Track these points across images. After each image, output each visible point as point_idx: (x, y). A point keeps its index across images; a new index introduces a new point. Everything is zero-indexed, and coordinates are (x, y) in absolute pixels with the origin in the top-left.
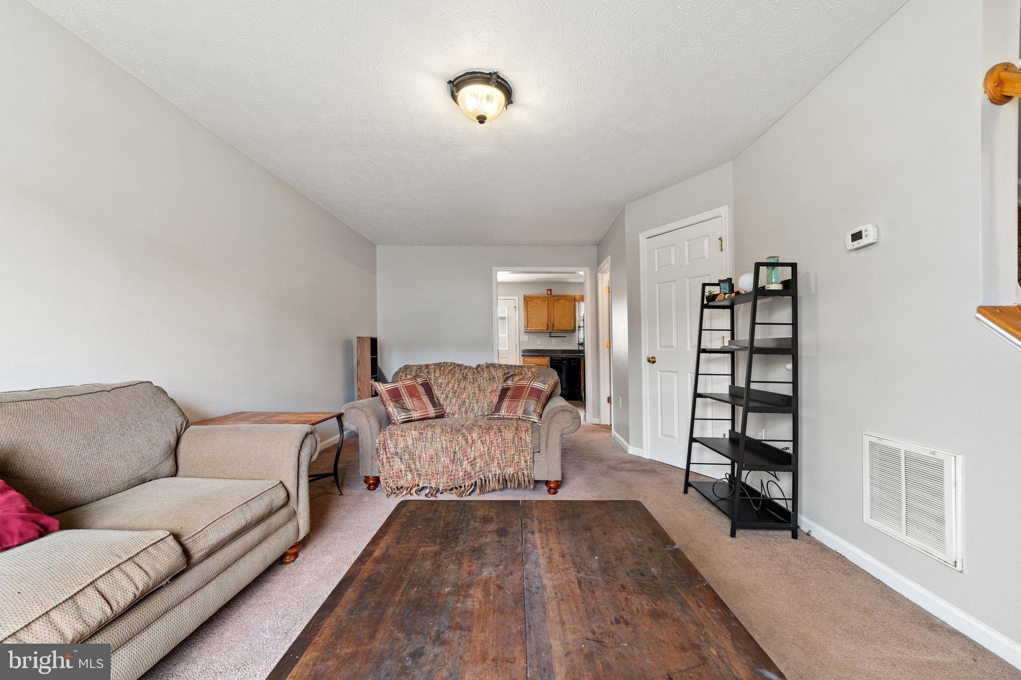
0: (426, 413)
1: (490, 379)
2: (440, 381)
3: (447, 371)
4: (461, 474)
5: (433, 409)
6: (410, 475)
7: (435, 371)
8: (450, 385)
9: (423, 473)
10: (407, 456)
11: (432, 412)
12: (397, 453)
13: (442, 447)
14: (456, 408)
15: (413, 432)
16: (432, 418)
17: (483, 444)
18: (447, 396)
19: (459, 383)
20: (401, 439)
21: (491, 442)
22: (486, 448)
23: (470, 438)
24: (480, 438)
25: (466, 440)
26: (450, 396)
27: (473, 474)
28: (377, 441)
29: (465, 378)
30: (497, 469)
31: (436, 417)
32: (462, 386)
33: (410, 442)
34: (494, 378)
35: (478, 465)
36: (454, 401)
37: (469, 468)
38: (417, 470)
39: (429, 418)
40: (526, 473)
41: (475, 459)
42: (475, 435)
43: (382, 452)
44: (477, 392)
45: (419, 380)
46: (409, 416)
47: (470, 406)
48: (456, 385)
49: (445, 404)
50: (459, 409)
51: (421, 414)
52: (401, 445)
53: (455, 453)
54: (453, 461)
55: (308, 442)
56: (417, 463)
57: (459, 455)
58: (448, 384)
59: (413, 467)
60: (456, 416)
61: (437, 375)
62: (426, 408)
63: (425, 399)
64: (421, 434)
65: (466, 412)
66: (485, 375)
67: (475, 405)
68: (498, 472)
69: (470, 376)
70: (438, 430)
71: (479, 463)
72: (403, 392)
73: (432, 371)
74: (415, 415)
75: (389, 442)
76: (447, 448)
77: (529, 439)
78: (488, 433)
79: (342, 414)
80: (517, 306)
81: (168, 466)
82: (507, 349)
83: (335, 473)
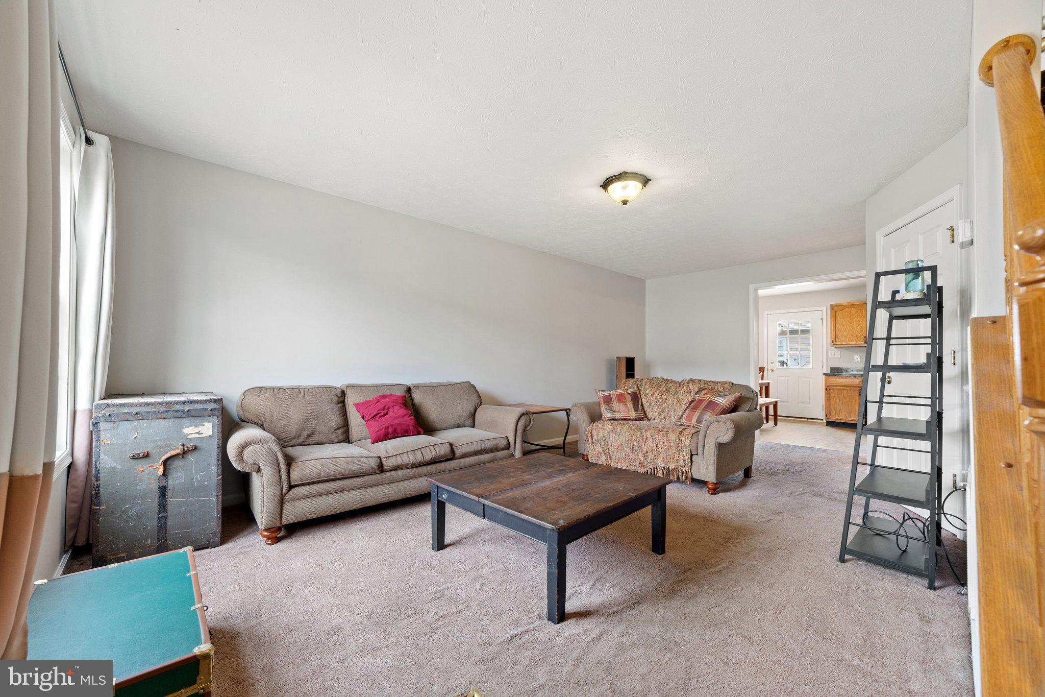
0: (628, 415)
1: (687, 392)
2: (647, 392)
3: (655, 385)
4: (637, 462)
5: (633, 413)
6: (604, 456)
7: (646, 384)
8: (655, 396)
9: (613, 457)
10: (603, 443)
11: (633, 414)
12: (598, 440)
13: (625, 440)
14: (656, 415)
15: (609, 427)
16: (633, 420)
17: (653, 441)
18: (650, 405)
19: (662, 394)
20: (601, 430)
21: (659, 441)
22: (655, 445)
23: (645, 436)
24: (652, 436)
25: (642, 437)
26: (653, 404)
27: (646, 464)
28: (587, 430)
29: (668, 391)
30: (662, 462)
31: (636, 420)
32: (664, 397)
33: (606, 433)
34: (691, 392)
35: (649, 457)
36: (655, 409)
37: (642, 458)
38: (610, 454)
39: (630, 420)
40: (684, 470)
41: (647, 452)
42: (648, 434)
43: (590, 438)
44: (675, 402)
45: (630, 391)
46: (613, 416)
47: (668, 414)
48: (659, 396)
49: (648, 410)
50: (659, 416)
51: (623, 415)
52: (601, 435)
53: (634, 445)
54: (632, 451)
55: (523, 418)
56: (610, 449)
57: (636, 448)
58: (653, 395)
59: (607, 451)
60: (656, 421)
61: (647, 387)
62: (629, 411)
63: (630, 405)
64: (614, 428)
65: (665, 418)
66: (685, 389)
67: (672, 413)
68: (663, 465)
69: (673, 389)
70: (626, 427)
71: (650, 456)
72: (614, 398)
73: (644, 384)
74: (618, 416)
75: (594, 431)
76: (628, 441)
77: (687, 442)
78: (658, 434)
79: (570, 410)
80: (824, 317)
81: (469, 422)
82: (811, 367)
83: (563, 448)
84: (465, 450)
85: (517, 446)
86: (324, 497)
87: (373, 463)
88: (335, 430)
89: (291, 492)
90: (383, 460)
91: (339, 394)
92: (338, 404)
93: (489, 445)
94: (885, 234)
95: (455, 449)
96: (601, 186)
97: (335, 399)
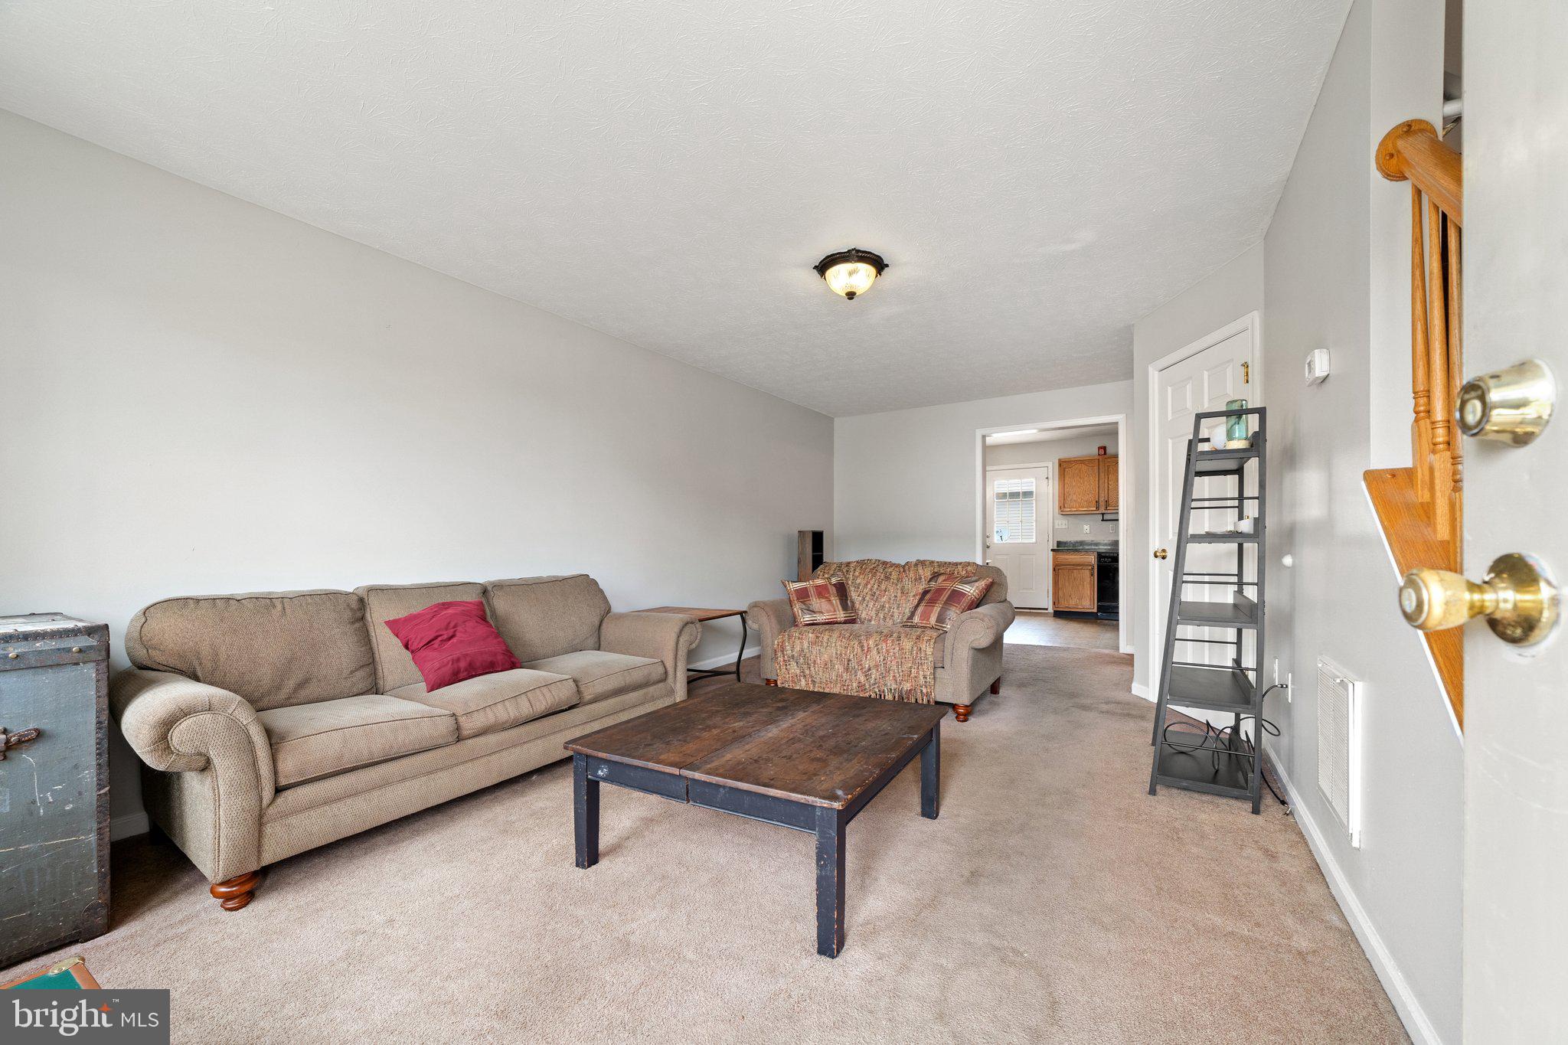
0: (834, 617)
1: (916, 580)
2: (858, 581)
3: (868, 570)
4: (855, 685)
5: (842, 612)
6: (803, 680)
7: (855, 570)
8: (869, 586)
9: (818, 680)
10: (802, 661)
11: (841, 615)
12: (793, 656)
13: (836, 653)
14: (873, 613)
15: (810, 635)
16: (840, 623)
17: (879, 653)
18: (864, 599)
19: (880, 583)
20: (798, 642)
21: (888, 651)
22: (882, 658)
23: (865, 645)
24: (877, 645)
25: (862, 647)
26: (867, 598)
27: (867, 687)
28: (776, 642)
29: (887, 578)
30: (893, 682)
31: (845, 622)
32: (883, 587)
33: (806, 645)
34: (921, 578)
35: (873, 676)
36: (871, 604)
37: (863, 679)
38: (812, 677)
39: (837, 623)
40: (924, 691)
41: (869, 669)
42: (871, 642)
43: (779, 654)
44: (899, 594)
45: (834, 580)
46: (813, 619)
47: (889, 611)
48: (876, 587)
49: (861, 608)
50: (877, 615)
51: (828, 617)
52: (798, 648)
53: (849, 660)
54: (847, 670)
55: (685, 631)
56: (812, 669)
57: (853, 664)
58: (868, 582)
59: (807, 672)
60: (873, 622)
61: (857, 574)
62: (835, 611)
63: (835, 601)
64: (817, 637)
65: (885, 618)
66: (912, 574)
67: (895, 610)
68: (894, 686)
69: (894, 576)
70: (836, 635)
71: (874, 674)
72: (812, 592)
73: (852, 569)
74: (820, 618)
75: (787, 644)
76: (841, 655)
77: (929, 651)
78: (885, 641)
79: (745, 612)
80: (1050, 476)
81: (591, 641)
82: (1034, 540)
83: (738, 672)
84: (600, 688)
85: (678, 674)
86: (349, 801)
87: (444, 726)
88: (352, 672)
89: (280, 801)
90: (462, 720)
91: (354, 605)
92: (353, 623)
93: (637, 677)
94: (1161, 368)
95: (582, 688)
96: (816, 267)
97: (347, 615)
